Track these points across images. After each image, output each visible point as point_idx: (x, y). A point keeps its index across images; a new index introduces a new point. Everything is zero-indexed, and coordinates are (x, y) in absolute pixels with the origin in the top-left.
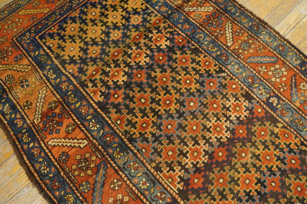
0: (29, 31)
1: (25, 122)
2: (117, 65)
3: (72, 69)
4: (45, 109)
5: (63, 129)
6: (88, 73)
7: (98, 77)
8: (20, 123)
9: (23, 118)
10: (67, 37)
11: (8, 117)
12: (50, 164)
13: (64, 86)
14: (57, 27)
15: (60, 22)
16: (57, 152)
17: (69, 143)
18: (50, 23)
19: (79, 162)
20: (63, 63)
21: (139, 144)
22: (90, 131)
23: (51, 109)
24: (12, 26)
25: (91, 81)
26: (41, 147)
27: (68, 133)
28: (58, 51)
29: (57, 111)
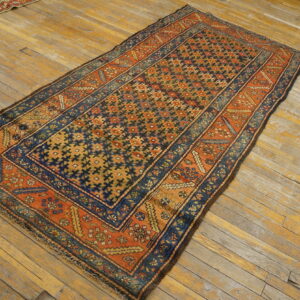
0: (104, 218)
1: (197, 193)
2: (128, 142)
3: (139, 171)
4: (181, 181)
5: (191, 166)
6: (140, 159)
7: (141, 152)
8: (199, 196)
9: (194, 195)
10: (107, 181)
11: (199, 206)
12: (218, 169)
13: (157, 173)
14: (96, 192)
15: (89, 191)
16: (208, 167)
17: (198, 161)
18: (91, 200)
19: (208, 153)
20: (135, 178)
21: (182, 126)
22: (185, 151)
23: (179, 177)
24: (101, 237)
25: (146, 156)
26: (210, 177)
27: (192, 163)
28: (124, 185)
29: (178, 173)
